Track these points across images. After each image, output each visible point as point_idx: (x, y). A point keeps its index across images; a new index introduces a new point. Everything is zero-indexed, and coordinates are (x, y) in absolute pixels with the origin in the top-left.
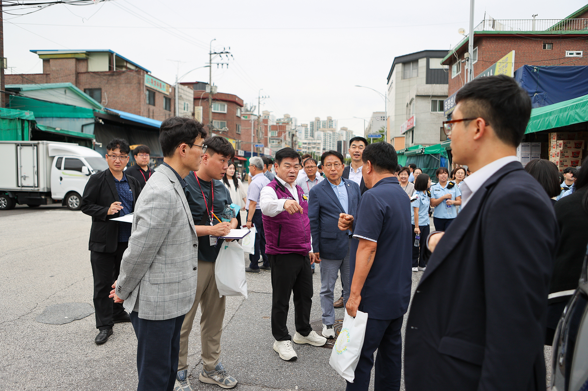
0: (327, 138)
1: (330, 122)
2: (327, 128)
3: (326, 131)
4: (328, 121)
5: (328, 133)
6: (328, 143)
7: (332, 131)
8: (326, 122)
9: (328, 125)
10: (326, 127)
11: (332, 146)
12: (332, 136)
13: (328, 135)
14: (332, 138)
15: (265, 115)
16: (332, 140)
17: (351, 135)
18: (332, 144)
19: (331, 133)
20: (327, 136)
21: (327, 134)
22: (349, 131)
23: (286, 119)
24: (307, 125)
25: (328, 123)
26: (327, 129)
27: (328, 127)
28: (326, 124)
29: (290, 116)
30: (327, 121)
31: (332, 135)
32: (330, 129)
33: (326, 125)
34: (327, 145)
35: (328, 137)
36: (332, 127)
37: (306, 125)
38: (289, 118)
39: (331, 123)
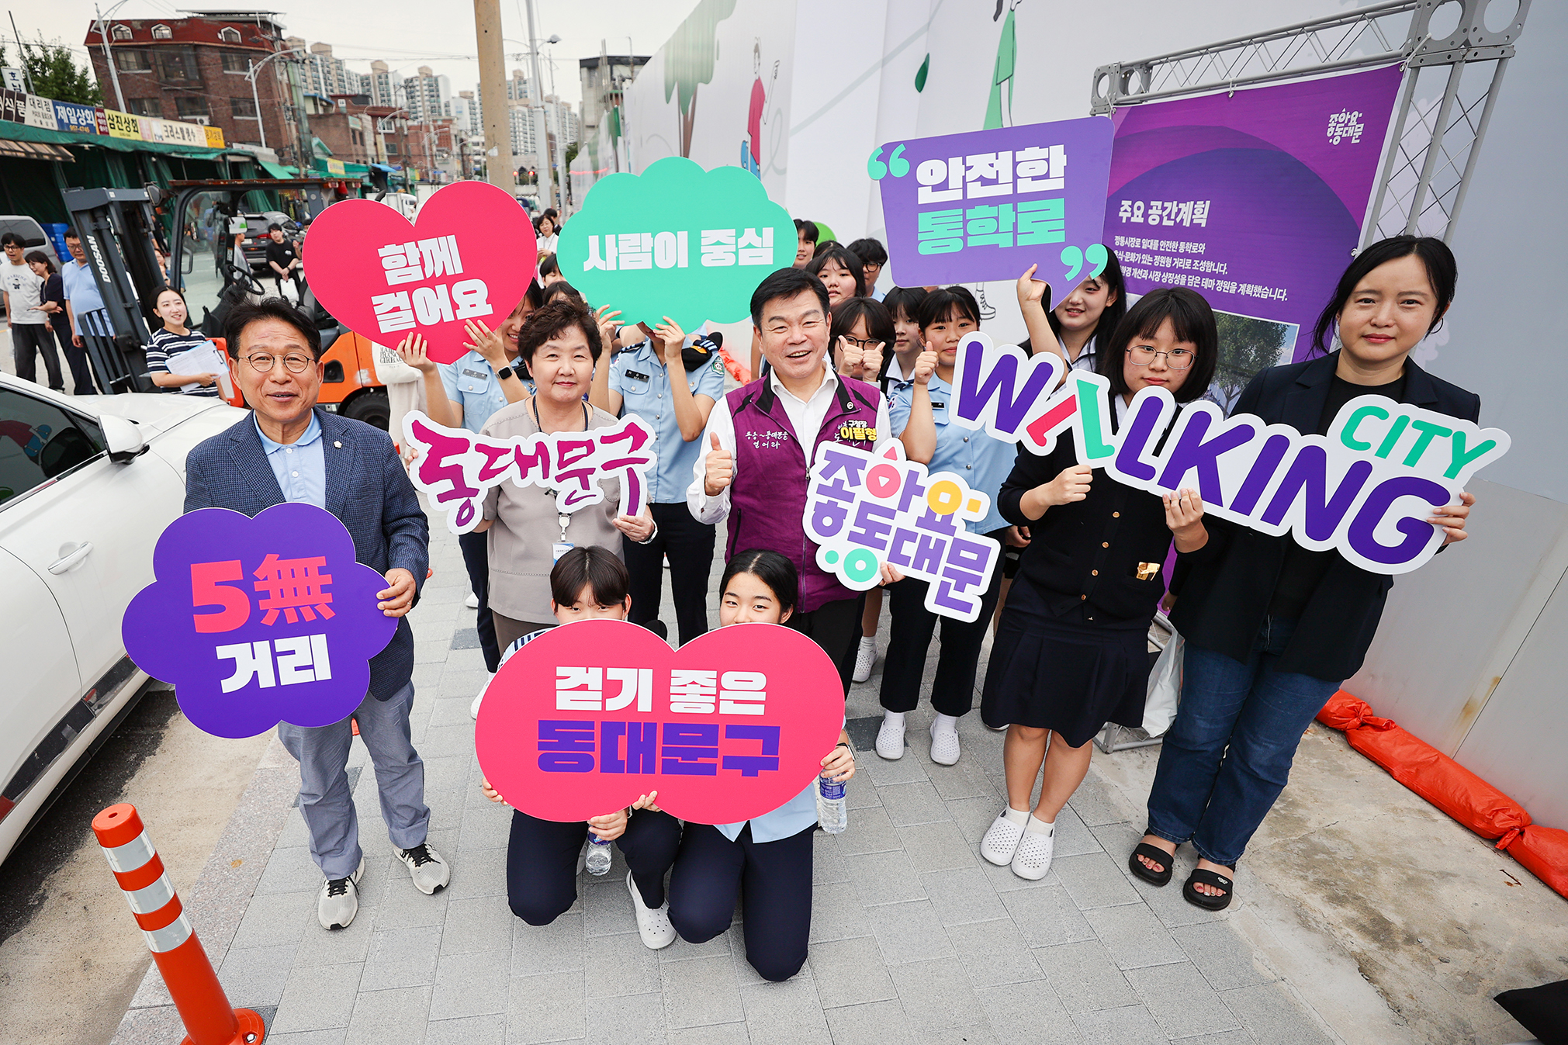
0: (519, 123)
1: (520, 84)
2: (516, 99)
3: (513, 106)
4: (517, 83)
5: (518, 112)
6: (521, 134)
7: (527, 106)
8: (512, 83)
9: (518, 92)
10: (513, 97)
11: (529, 140)
12: (527, 119)
13: (520, 115)
14: (528, 124)
15: (379, 72)
16: (528, 128)
17: (567, 112)
18: (528, 136)
19: (525, 110)
20: (516, 119)
21: (516, 115)
22: (564, 104)
23: (424, 80)
24: (472, 93)
25: (517, 88)
26: (515, 103)
27: (518, 97)
28: (513, 88)
29: (431, 71)
30: (513, 80)
31: (527, 115)
32: (522, 101)
33: (513, 92)
34: (520, 141)
35: (520, 120)
36: (526, 97)
37: (469, 95)
38: (431, 76)
39: (522, 86)
